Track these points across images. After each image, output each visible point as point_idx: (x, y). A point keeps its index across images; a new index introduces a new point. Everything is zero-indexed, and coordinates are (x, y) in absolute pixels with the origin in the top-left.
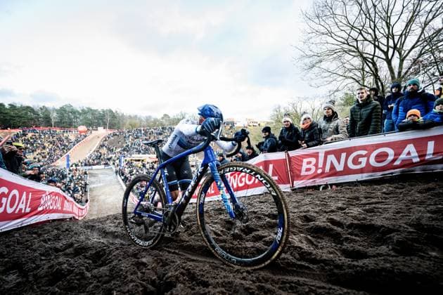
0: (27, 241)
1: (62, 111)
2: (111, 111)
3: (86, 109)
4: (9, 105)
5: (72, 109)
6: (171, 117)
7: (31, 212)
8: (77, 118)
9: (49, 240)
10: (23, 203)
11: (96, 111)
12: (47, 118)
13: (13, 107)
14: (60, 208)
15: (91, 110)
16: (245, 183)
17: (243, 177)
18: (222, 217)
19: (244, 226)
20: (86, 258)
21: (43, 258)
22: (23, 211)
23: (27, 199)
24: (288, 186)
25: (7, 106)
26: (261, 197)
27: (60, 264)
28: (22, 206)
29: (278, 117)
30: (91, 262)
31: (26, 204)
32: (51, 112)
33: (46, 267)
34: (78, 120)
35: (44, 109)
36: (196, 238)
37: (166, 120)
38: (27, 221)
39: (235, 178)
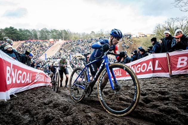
0: (31, 98)
1: (42, 32)
2: (65, 31)
3: (53, 30)
4: (19, 29)
5: (47, 30)
6: (96, 33)
7: (31, 82)
8: (49, 35)
9: (41, 97)
10: (28, 78)
11: (58, 31)
12: (35, 35)
13: (20, 30)
14: (44, 81)
15: (55, 30)
16: (141, 71)
17: (139, 67)
18: (130, 91)
19: (144, 98)
20: (59, 110)
21: (39, 108)
22: (28, 82)
23: (30, 76)
24: (168, 73)
25: (18, 30)
26: (151, 79)
27: (47, 112)
28: (28, 80)
29: (158, 31)
30: (62, 112)
31: (29, 79)
32: (37, 32)
33: (42, 113)
34: (50, 36)
35: (34, 30)
36: (117, 103)
37: (93, 35)
38: (30, 87)
39: (134, 67)
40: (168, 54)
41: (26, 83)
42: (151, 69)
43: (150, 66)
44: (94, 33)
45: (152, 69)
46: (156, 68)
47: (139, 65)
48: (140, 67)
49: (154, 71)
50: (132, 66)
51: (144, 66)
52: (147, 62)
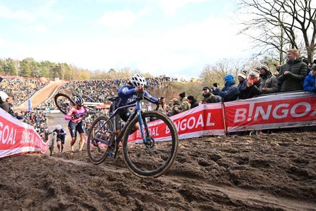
1: (24, 63)
2: (66, 65)
3: (46, 63)
6: (117, 71)
10: (11, 137)
14: (33, 143)
16: (187, 127)
17: (184, 123)
22: (11, 143)
23: (14, 133)
24: (223, 130)
26: (201, 139)
28: (10, 139)
31: (13, 138)
32: (16, 64)
34: (38, 71)
35: (9, 60)
37: (112, 74)
39: (177, 123)
40: (224, 105)
41: (7, 143)
42: (201, 125)
43: (200, 121)
44: (115, 72)
45: (203, 125)
46: (208, 124)
47: (185, 120)
48: (186, 122)
49: (205, 128)
50: (174, 121)
51: (192, 121)
52: (196, 115)
